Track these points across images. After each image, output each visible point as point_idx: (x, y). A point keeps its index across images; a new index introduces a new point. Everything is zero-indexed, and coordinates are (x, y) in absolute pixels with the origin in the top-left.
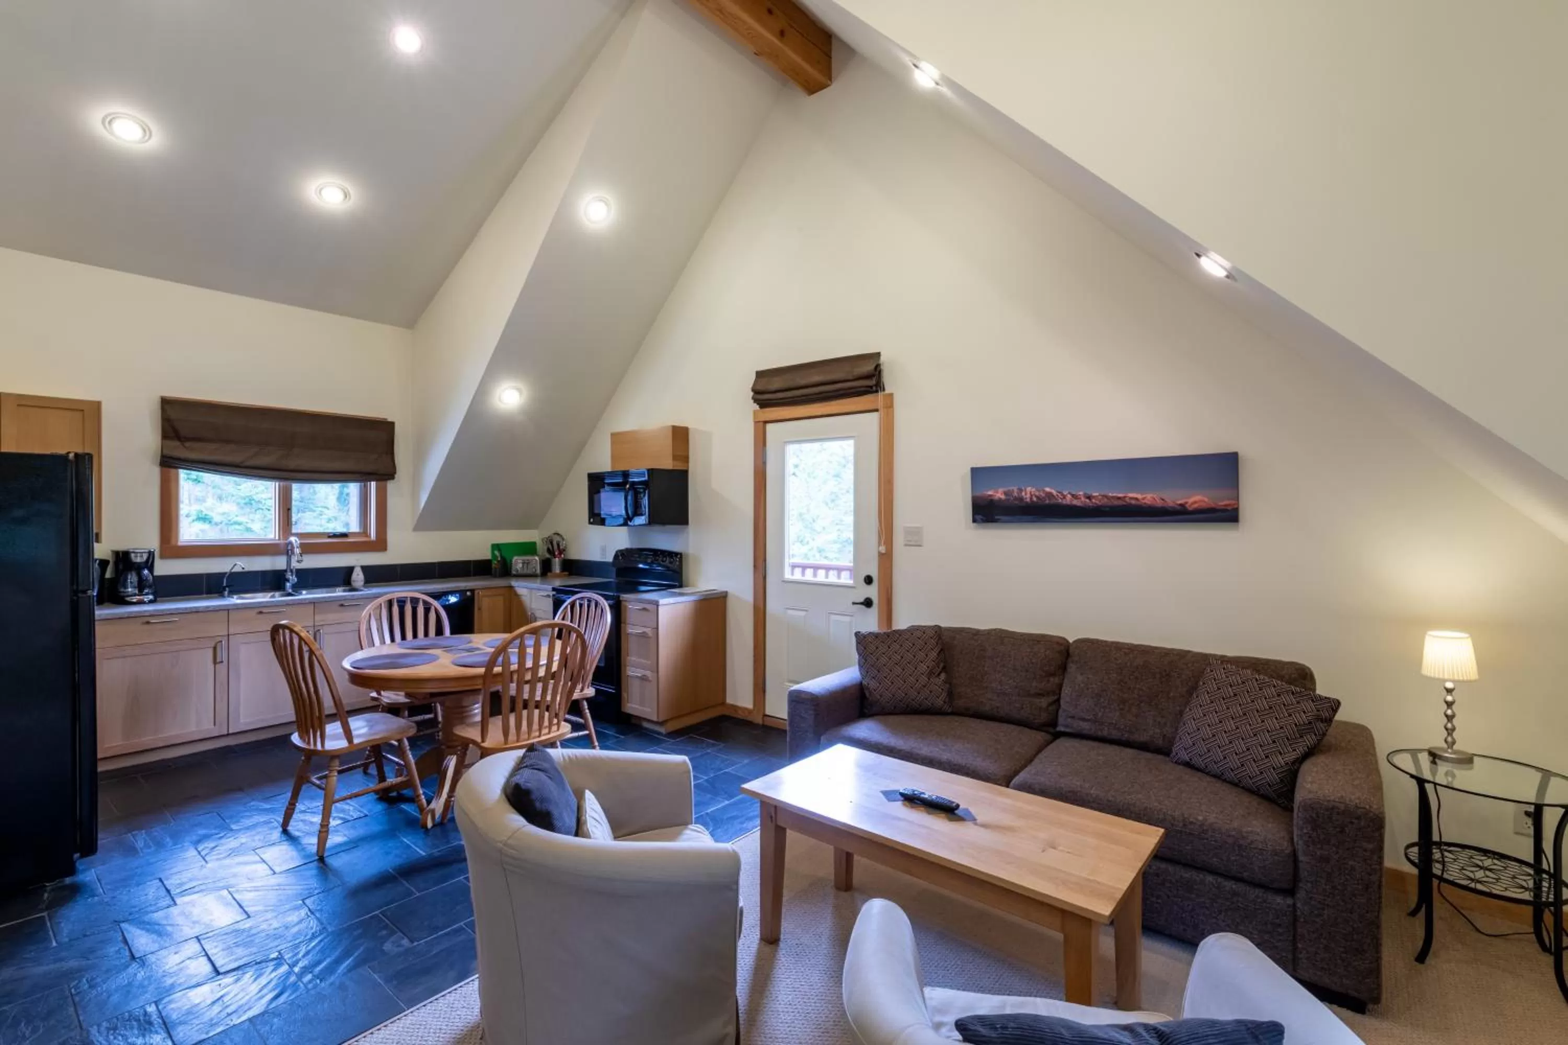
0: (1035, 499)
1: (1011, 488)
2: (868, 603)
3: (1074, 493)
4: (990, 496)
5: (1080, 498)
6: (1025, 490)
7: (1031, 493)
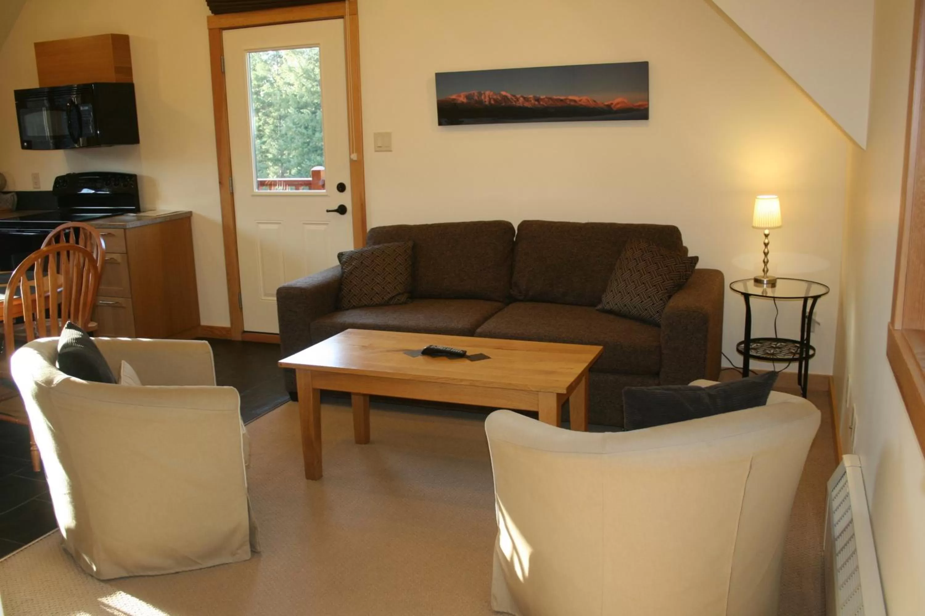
0: (492, 102)
1: (472, 92)
2: (342, 210)
3: (525, 96)
4: (454, 99)
5: (531, 101)
6: (484, 94)
7: (489, 96)
